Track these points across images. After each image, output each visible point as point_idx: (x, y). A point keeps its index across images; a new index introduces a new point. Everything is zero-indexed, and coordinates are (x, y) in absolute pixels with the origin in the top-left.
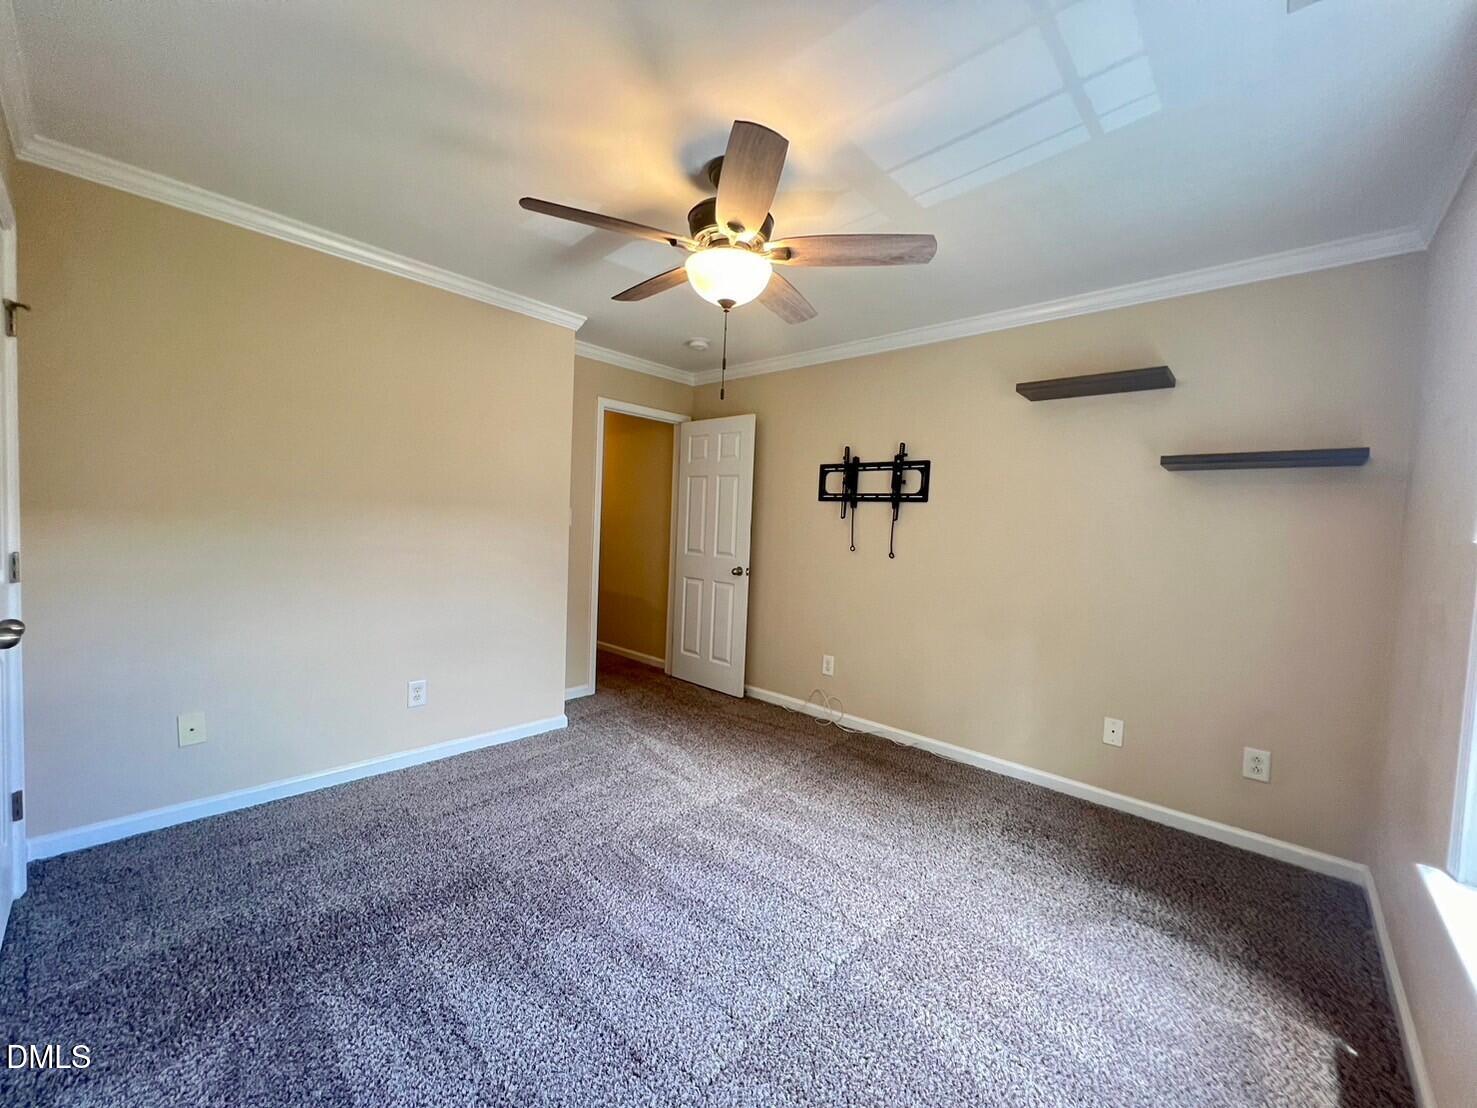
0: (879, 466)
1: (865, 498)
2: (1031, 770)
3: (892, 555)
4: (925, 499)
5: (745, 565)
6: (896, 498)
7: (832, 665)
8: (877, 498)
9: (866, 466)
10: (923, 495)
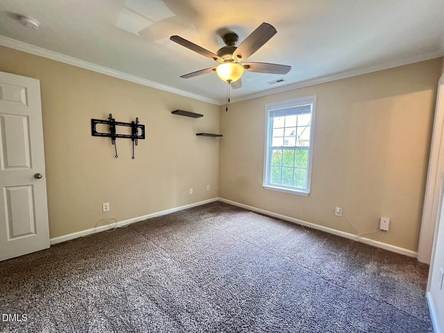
0: (124, 124)
1: (118, 136)
2: (177, 208)
3: (133, 158)
4: (144, 138)
5: (42, 172)
6: (134, 137)
7: (108, 207)
8: (124, 137)
9: (118, 123)
10: (143, 137)
